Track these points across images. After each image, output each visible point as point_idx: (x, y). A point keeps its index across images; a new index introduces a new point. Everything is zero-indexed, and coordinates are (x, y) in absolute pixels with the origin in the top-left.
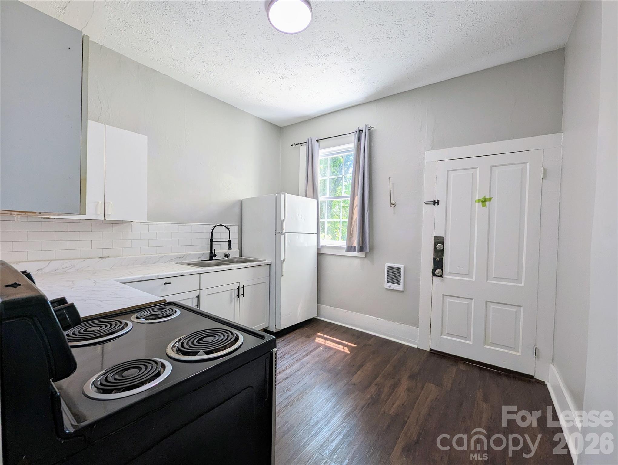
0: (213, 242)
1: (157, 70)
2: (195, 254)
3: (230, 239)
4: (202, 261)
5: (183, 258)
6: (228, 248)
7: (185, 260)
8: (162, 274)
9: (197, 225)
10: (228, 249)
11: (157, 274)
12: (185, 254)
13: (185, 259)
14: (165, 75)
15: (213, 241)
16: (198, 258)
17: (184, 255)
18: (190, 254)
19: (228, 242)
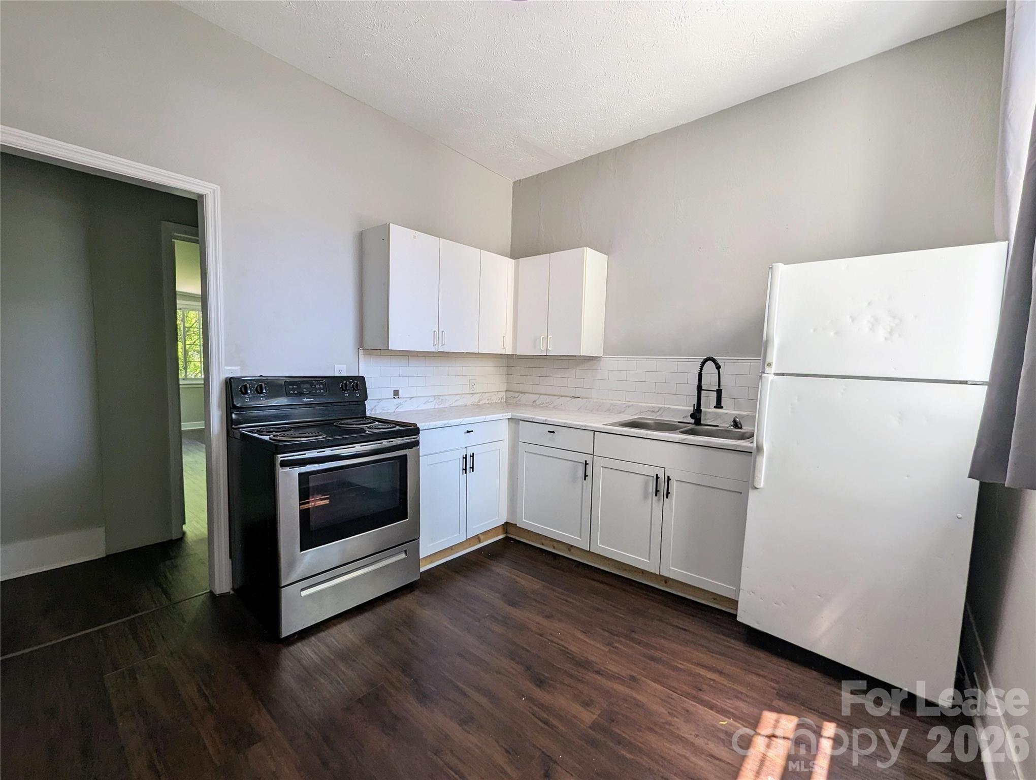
0: (702, 391)
1: (636, 139)
2: (679, 410)
3: (719, 386)
4: (679, 422)
5: (658, 411)
6: (715, 405)
7: (662, 417)
8: (551, 419)
9: (687, 360)
10: (715, 407)
11: (545, 418)
12: (661, 407)
13: (660, 414)
14: (648, 137)
15: (703, 388)
16: (684, 418)
17: (660, 409)
18: (669, 408)
19: (715, 392)
